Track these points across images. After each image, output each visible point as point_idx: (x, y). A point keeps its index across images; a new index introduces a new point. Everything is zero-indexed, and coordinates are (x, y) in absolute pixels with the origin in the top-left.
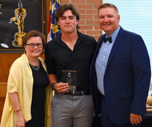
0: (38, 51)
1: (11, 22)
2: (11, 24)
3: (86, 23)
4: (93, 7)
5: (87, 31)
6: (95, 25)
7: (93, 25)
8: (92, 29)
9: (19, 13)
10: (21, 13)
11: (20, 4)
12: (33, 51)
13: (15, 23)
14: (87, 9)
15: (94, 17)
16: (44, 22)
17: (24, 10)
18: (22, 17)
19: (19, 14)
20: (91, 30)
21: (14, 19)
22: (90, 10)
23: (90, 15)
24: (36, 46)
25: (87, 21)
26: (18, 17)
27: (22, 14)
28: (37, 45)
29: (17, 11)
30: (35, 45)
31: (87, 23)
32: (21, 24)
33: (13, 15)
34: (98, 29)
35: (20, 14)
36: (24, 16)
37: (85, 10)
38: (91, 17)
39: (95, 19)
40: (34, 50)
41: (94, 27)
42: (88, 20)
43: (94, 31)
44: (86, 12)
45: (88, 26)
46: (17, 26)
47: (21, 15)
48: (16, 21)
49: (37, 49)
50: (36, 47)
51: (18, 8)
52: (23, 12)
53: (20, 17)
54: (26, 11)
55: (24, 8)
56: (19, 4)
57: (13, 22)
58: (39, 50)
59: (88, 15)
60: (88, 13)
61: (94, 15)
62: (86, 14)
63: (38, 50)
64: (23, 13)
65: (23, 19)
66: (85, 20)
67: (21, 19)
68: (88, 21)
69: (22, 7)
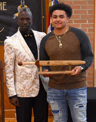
1: (15, 18)
2: (15, 19)
3: (81, 17)
4: (87, 3)
5: (82, 24)
6: (88, 19)
7: (87, 19)
8: (86, 22)
11: (23, 1)
14: (81, 5)
15: (87, 12)
16: (43, 17)
20: (85, 24)
21: (17, 15)
22: (84, 6)
23: (84, 10)
25: (82, 15)
29: (19, 7)
34: (92, 22)
37: (80, 6)
38: (85, 12)
39: (89, 13)
41: (87, 21)
43: (87, 24)
44: (81, 8)
45: (82, 20)
51: (21, 5)
55: (26, 5)
56: (21, 2)
57: (17, 17)
60: (82, 9)
61: (88, 10)
62: (81, 10)
66: (80, 15)
68: (83, 15)
69: (24, 4)
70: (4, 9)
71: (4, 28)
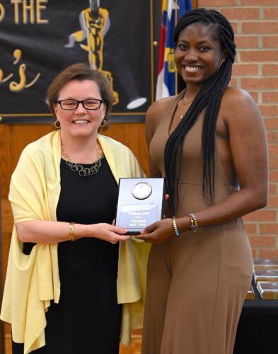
0: (89, 121)
1: (71, 45)
2: (72, 49)
3: (261, 45)
5: (264, 66)
9: (91, 19)
10: (97, 21)
12: (73, 122)
13: (82, 46)
14: (264, 8)
16: (155, 43)
17: (104, 13)
18: (98, 30)
19: (90, 22)
21: (77, 36)
22: (272, 10)
23: (273, 24)
24: (80, 105)
25: (264, 38)
26: (88, 31)
27: (99, 24)
28: (82, 102)
29: (85, 15)
30: (79, 102)
31: (265, 45)
32: (97, 48)
33: (77, 27)
35: (94, 23)
36: (105, 28)
37: (258, 9)
38: (275, 28)
40: (75, 118)
42: (266, 35)
44: (262, 15)
45: (266, 52)
46: (86, 53)
47: (96, 25)
48: (85, 42)
49: (84, 114)
50: (81, 109)
52: (101, 17)
53: (94, 31)
54: (110, 16)
57: (77, 43)
58: (91, 118)
59: (268, 23)
60: (266, 18)
62: (262, 21)
63: (86, 117)
64: (102, 20)
65: (102, 34)
66: (259, 35)
67: (96, 36)
68: (268, 38)
69: (98, 4)
70: (39, 21)
71: (39, 75)
